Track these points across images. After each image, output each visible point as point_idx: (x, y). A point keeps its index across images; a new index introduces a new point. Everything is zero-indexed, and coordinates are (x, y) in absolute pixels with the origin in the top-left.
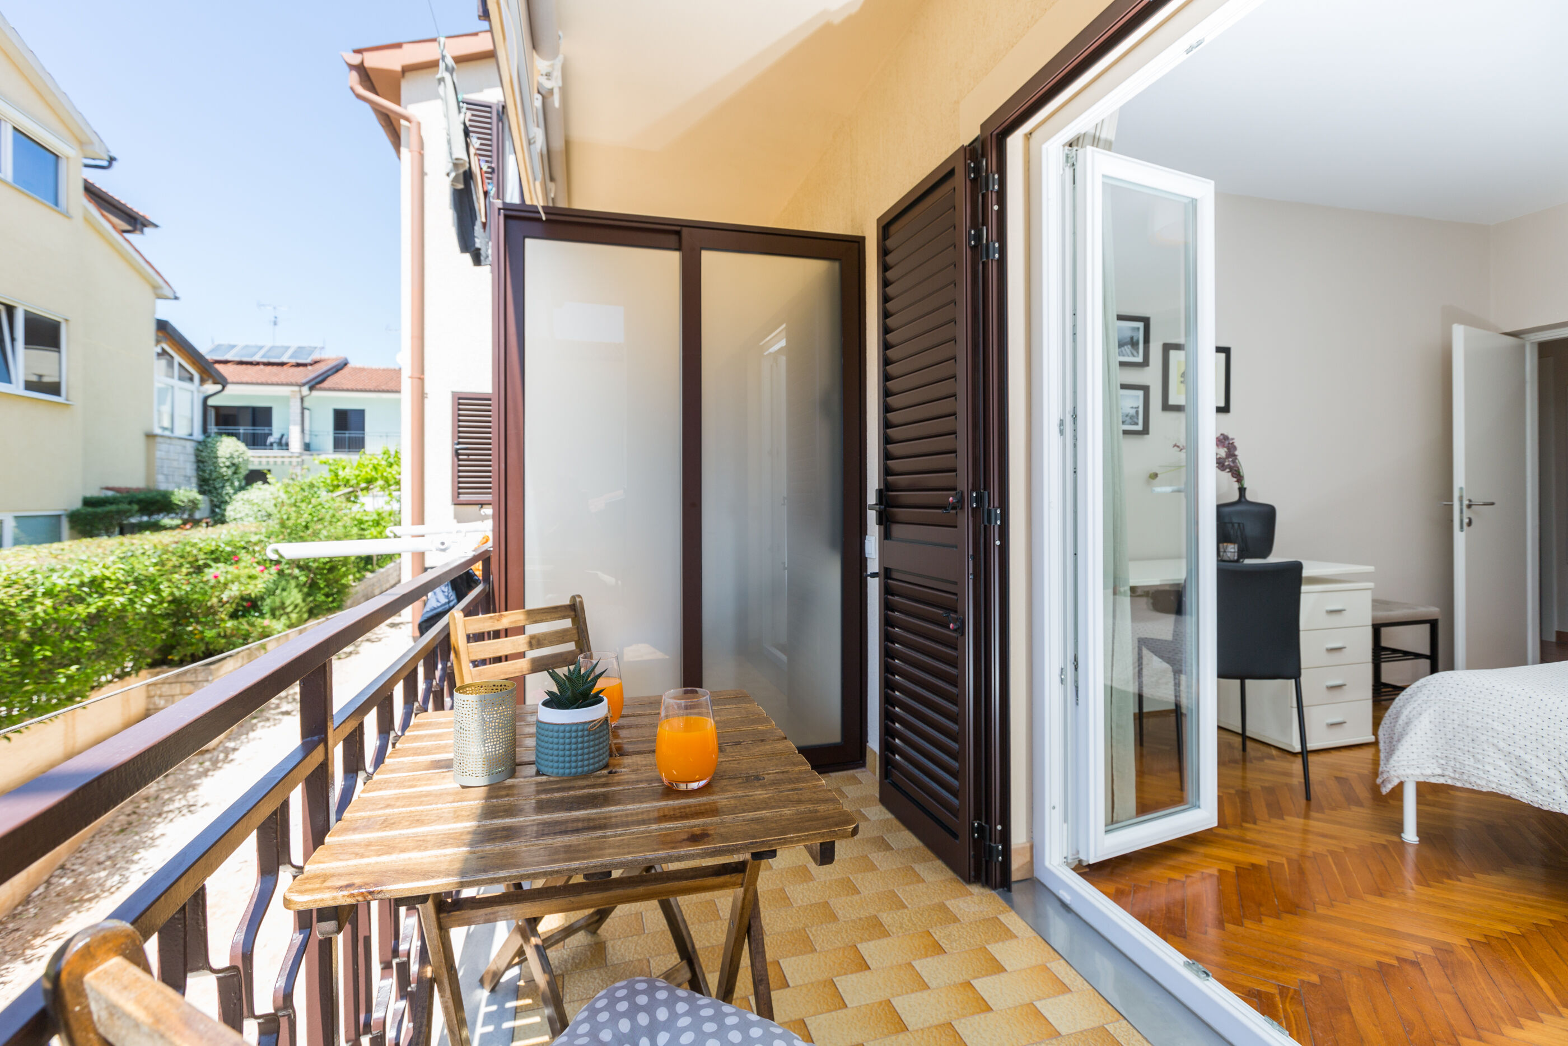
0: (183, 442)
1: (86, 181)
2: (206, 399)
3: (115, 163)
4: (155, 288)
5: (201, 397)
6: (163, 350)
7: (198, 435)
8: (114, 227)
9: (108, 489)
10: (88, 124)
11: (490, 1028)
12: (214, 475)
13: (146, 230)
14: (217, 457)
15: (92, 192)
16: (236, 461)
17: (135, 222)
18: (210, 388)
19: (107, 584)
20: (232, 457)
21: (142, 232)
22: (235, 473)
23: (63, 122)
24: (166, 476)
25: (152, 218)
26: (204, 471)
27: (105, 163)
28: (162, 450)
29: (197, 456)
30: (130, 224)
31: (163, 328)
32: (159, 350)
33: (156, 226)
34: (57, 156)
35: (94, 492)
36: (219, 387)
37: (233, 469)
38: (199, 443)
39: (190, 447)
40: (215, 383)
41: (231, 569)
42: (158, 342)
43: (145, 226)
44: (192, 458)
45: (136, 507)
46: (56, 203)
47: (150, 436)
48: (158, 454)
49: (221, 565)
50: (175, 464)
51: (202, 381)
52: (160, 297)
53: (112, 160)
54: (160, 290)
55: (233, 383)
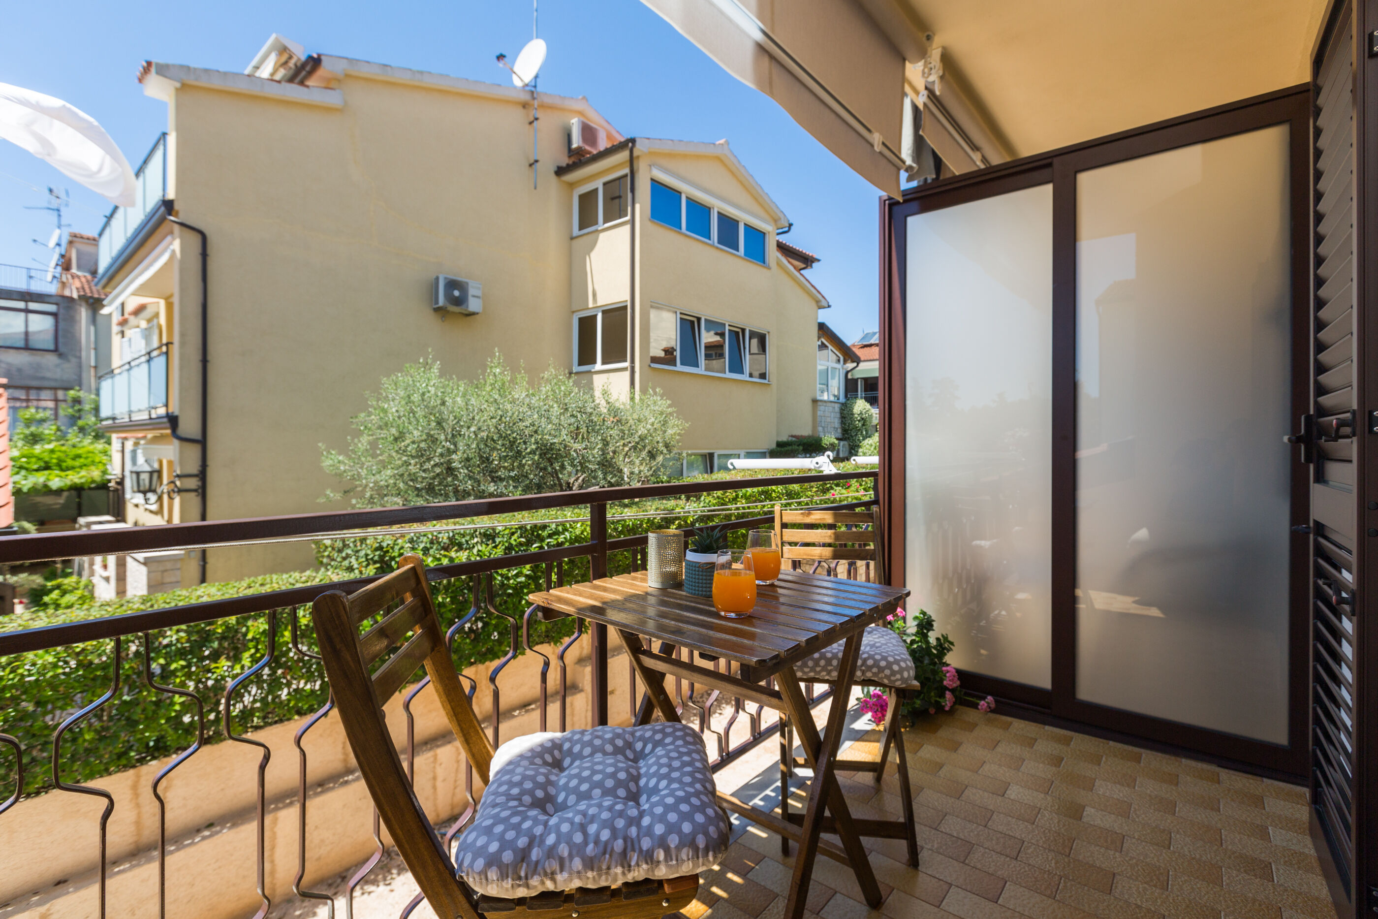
0: (833, 404)
1: (778, 241)
2: (847, 373)
3: (792, 228)
4: (818, 302)
5: (845, 371)
6: (822, 343)
7: (842, 399)
8: (795, 268)
9: (792, 436)
10: (778, 207)
11: (773, 794)
12: (851, 426)
13: (814, 265)
14: (853, 414)
15: (783, 248)
16: (864, 416)
17: (807, 261)
18: (850, 366)
19: (774, 495)
20: (861, 413)
21: (811, 266)
22: (863, 425)
23: (766, 211)
24: (823, 428)
25: (816, 256)
26: (845, 424)
27: (786, 229)
28: (821, 409)
29: (841, 414)
30: (804, 263)
31: (823, 329)
32: (820, 343)
33: (819, 260)
34: (764, 234)
35: (784, 438)
36: (855, 364)
37: (862, 422)
38: (842, 404)
39: (837, 407)
40: (853, 362)
41: (844, 491)
42: (819, 338)
43: (813, 262)
44: (838, 415)
45: (801, 448)
46: (764, 262)
47: (815, 401)
48: (819, 413)
49: (838, 488)
50: (828, 420)
51: (845, 362)
52: (820, 308)
53: (790, 225)
54: (821, 303)
55: (865, 361)
